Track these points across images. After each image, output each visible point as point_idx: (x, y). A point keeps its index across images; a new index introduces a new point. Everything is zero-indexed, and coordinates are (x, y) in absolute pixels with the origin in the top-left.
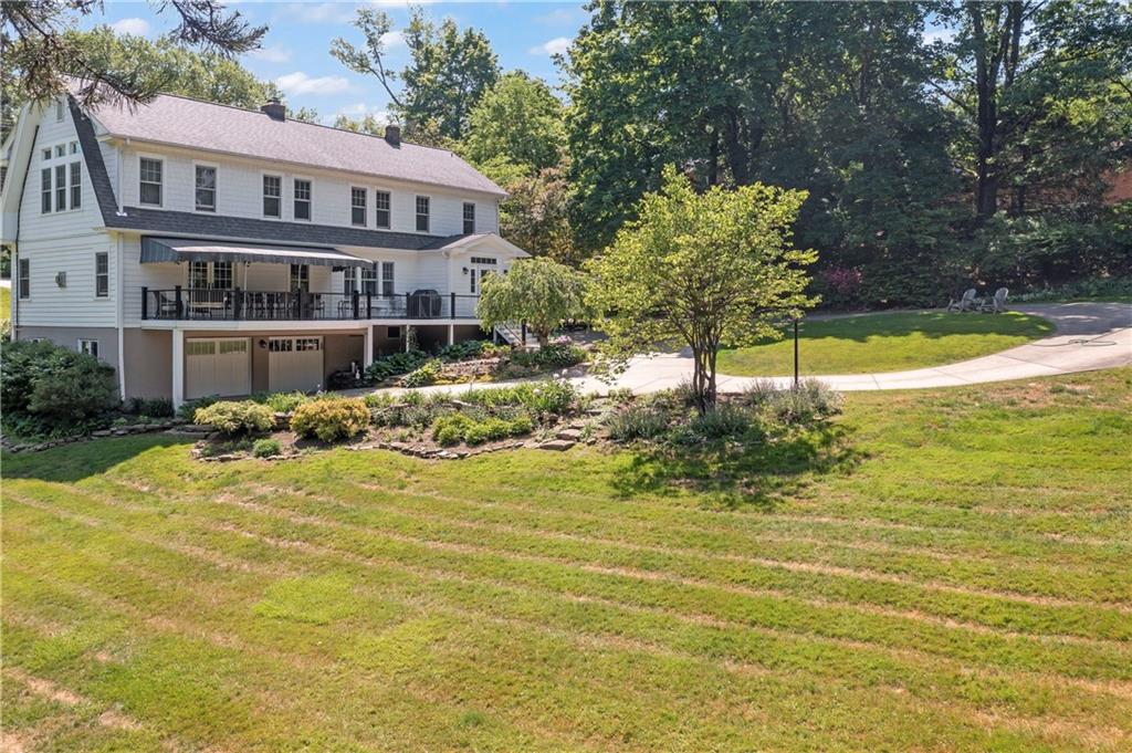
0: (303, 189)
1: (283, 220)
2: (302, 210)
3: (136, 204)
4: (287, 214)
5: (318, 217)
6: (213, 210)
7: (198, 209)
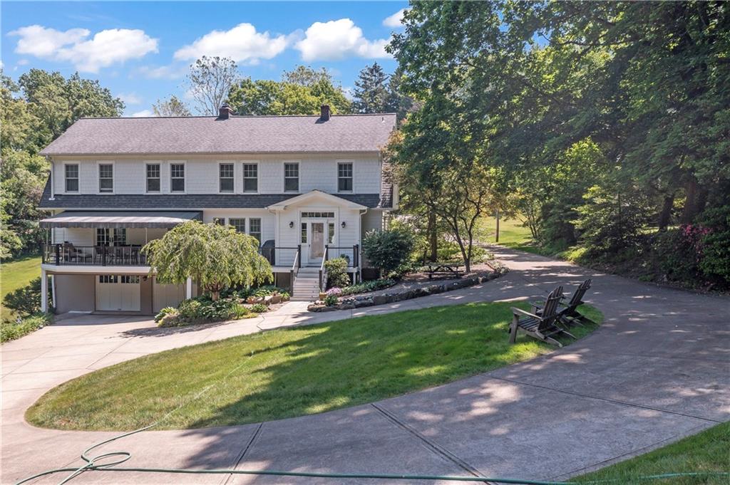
0: (177, 170)
1: (161, 193)
2: (178, 184)
3: (63, 192)
4: (166, 188)
5: (189, 189)
6: (112, 191)
7: (101, 191)
